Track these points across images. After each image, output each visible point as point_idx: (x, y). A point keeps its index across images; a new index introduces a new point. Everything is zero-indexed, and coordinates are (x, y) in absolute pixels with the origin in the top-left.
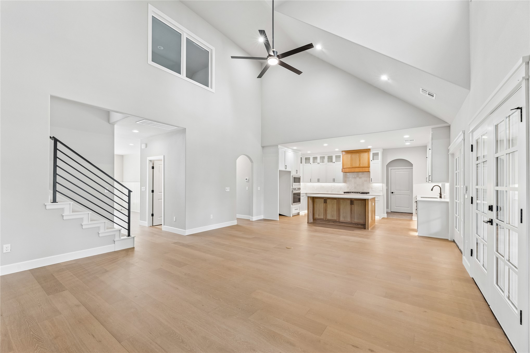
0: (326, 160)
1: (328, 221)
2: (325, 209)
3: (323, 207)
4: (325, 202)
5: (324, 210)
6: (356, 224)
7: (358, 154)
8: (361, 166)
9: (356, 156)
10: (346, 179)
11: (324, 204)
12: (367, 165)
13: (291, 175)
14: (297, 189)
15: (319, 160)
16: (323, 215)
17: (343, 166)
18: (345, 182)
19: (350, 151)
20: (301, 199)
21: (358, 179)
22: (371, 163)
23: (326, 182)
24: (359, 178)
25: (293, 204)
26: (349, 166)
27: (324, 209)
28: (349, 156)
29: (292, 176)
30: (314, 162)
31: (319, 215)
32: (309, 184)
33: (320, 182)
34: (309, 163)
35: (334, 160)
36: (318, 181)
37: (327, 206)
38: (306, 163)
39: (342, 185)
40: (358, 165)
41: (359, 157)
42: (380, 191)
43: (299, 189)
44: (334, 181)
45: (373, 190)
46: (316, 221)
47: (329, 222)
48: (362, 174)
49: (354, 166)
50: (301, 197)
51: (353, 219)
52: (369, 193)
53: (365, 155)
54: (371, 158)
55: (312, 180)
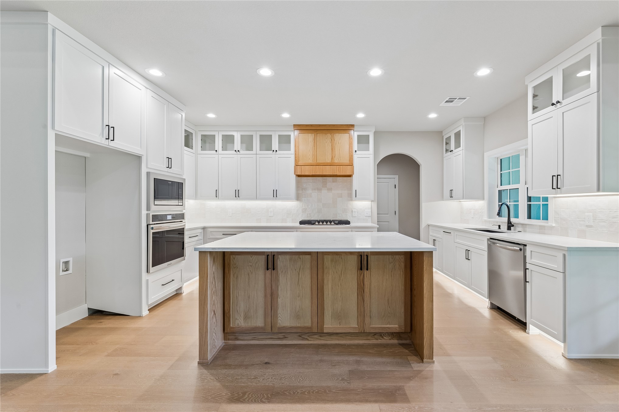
0: (256, 143)
1: (280, 336)
2: (269, 292)
3: (261, 284)
4: (270, 266)
5: (265, 296)
6: (375, 334)
7: (329, 135)
8: (336, 161)
9: (325, 140)
10: (300, 192)
11: (265, 274)
12: (347, 161)
13: (144, 170)
14: (169, 217)
15: (237, 144)
16: (261, 312)
17: (296, 161)
18: (298, 198)
19: (311, 125)
20: (186, 245)
21: (324, 191)
22: (355, 156)
23: (256, 198)
24: (327, 190)
25: (152, 269)
26: (310, 161)
27: (265, 290)
28: (310, 137)
29: (148, 174)
30: (224, 148)
31: (246, 317)
32: (214, 204)
33: (241, 197)
34: (213, 148)
35: (275, 145)
36: (237, 195)
37: (277, 280)
38: (203, 148)
39: (292, 205)
40: (329, 161)
41: (332, 140)
42: (366, 216)
43: (181, 217)
44: (275, 195)
45: (354, 215)
46: (237, 339)
47: (285, 338)
48: (333, 182)
49: (320, 161)
50: (186, 240)
51: (367, 320)
52: (348, 223)
53: (342, 139)
54: (355, 146)
55: (220, 193)
